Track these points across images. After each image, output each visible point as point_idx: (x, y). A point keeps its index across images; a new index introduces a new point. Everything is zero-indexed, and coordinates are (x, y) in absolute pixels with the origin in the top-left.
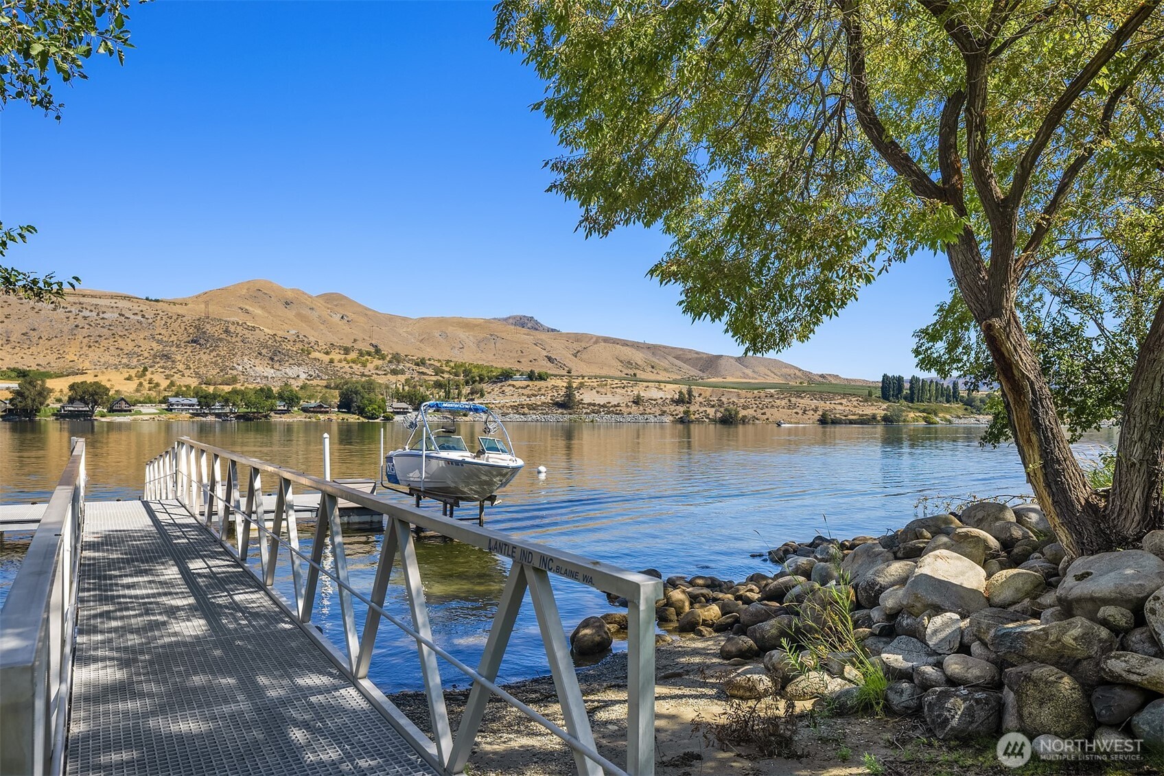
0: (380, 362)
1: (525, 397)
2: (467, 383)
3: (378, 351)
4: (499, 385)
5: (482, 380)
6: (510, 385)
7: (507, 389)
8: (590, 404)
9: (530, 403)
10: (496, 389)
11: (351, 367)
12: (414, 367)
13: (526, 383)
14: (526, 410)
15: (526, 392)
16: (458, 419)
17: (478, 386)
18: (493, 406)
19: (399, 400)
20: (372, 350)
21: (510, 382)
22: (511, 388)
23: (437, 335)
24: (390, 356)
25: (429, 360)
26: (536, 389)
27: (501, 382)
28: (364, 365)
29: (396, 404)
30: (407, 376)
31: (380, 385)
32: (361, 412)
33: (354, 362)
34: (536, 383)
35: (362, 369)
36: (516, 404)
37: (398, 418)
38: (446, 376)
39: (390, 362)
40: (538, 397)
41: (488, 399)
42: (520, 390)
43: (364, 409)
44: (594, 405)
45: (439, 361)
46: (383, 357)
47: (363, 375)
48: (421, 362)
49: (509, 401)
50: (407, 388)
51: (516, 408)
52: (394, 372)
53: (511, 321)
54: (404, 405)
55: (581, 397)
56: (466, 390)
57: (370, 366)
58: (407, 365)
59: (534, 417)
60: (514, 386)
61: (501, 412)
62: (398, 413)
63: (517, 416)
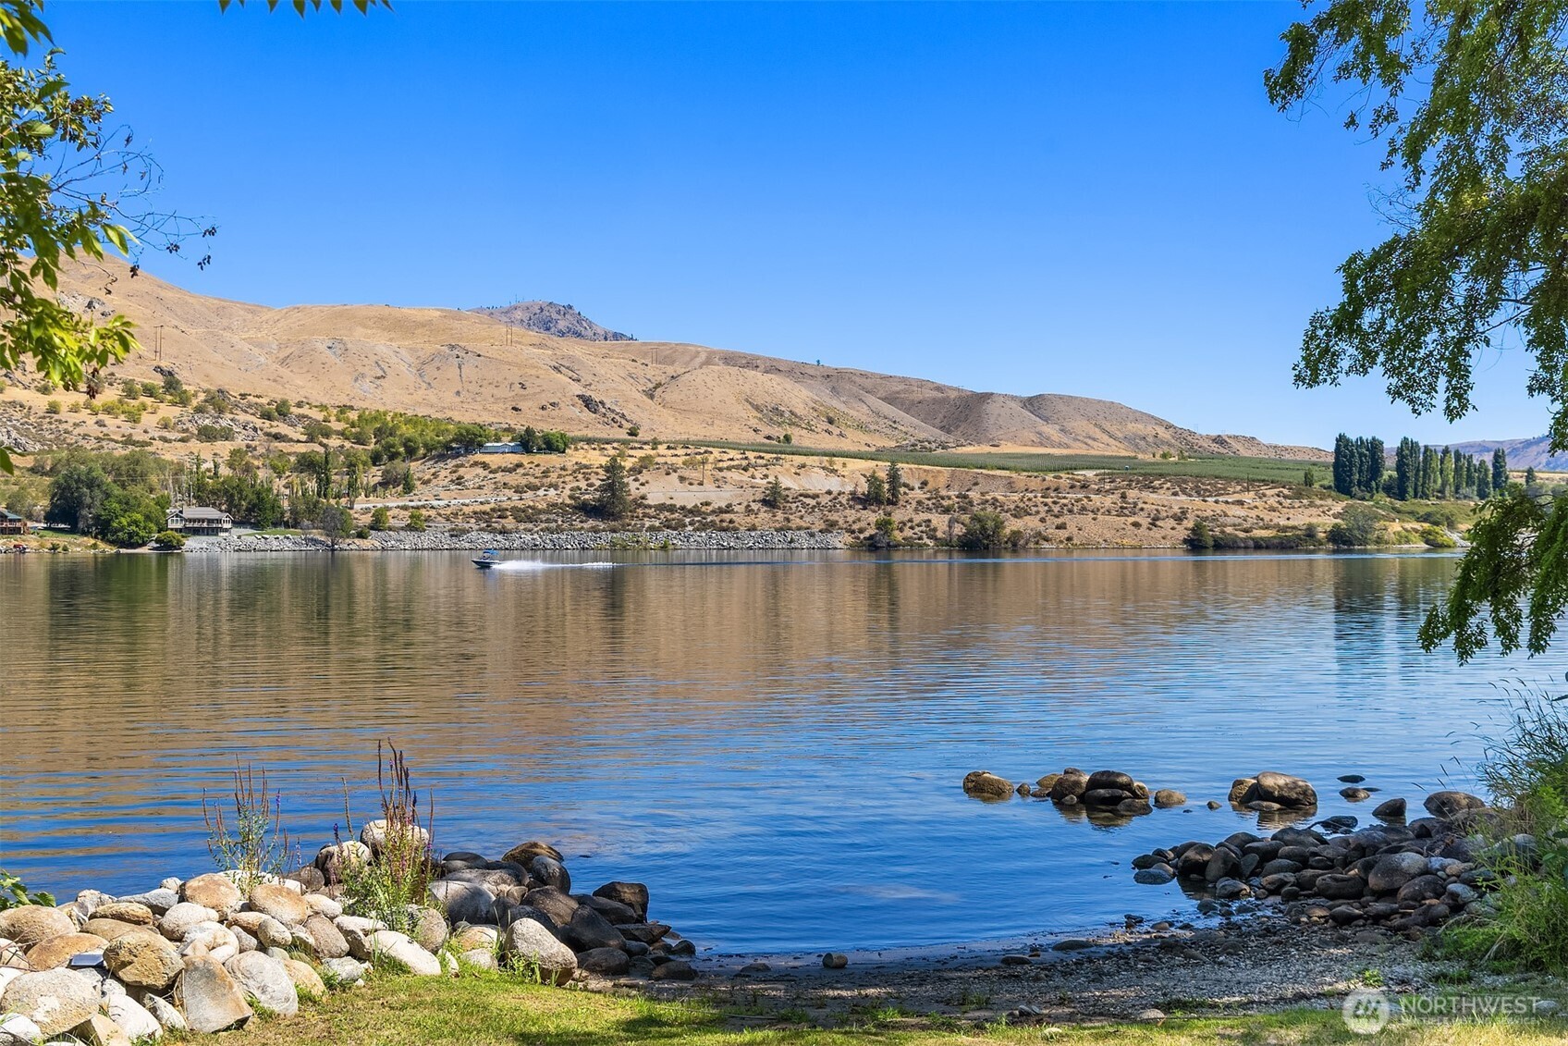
0: (176, 411)
1: (510, 493)
2: (376, 459)
3: (172, 384)
4: (451, 463)
5: (411, 452)
6: (476, 464)
7: (469, 474)
8: (661, 508)
9: (520, 504)
10: (443, 473)
11: (100, 424)
12: (259, 422)
13: (515, 458)
14: (509, 523)
15: (513, 479)
16: (346, 544)
17: (400, 466)
18: (433, 513)
19: (202, 503)
20: (159, 381)
21: (479, 457)
22: (479, 470)
23: (322, 347)
24: (202, 396)
25: (299, 405)
26: (538, 472)
27: (457, 455)
28: (134, 419)
29: (193, 511)
30: (240, 442)
31: (162, 466)
32: (103, 529)
33: (109, 410)
34: (539, 458)
35: (127, 428)
36: (487, 508)
37: (191, 543)
38: (334, 442)
39: (199, 410)
40: (541, 492)
41: (421, 496)
42: (499, 475)
43: (108, 522)
44: (672, 509)
45: (323, 407)
46: (184, 401)
47: (128, 441)
48: (282, 411)
49: (469, 500)
50: (225, 471)
51: (487, 519)
52: (207, 435)
53: (519, 315)
54: (211, 513)
55: (643, 490)
56: (374, 475)
57: (148, 420)
58: (242, 417)
59: (528, 537)
60: (485, 466)
61: (449, 526)
62: (196, 532)
63: (487, 537)
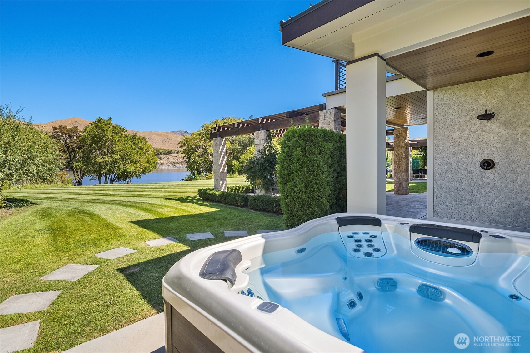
1: (176, 160)
2: (156, 155)
4: (167, 155)
5: (161, 154)
6: (171, 156)
7: (170, 157)
9: (177, 161)
10: (166, 157)
13: (177, 155)
14: (176, 164)
15: (176, 158)
17: (160, 156)
18: (165, 163)
21: (171, 155)
22: (171, 157)
26: (180, 157)
27: (168, 155)
34: (180, 155)
36: (173, 162)
40: (180, 160)
41: (163, 160)
42: (174, 157)
49: (170, 161)
51: (173, 164)
53: (178, 132)
59: (178, 166)
60: (172, 156)
61: (167, 165)
63: (172, 166)
